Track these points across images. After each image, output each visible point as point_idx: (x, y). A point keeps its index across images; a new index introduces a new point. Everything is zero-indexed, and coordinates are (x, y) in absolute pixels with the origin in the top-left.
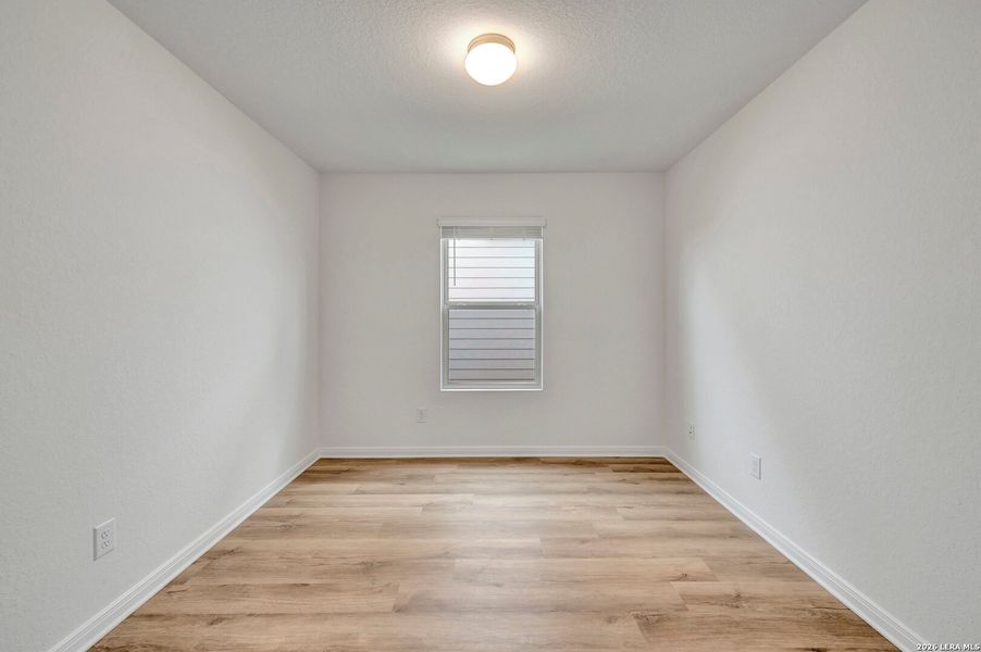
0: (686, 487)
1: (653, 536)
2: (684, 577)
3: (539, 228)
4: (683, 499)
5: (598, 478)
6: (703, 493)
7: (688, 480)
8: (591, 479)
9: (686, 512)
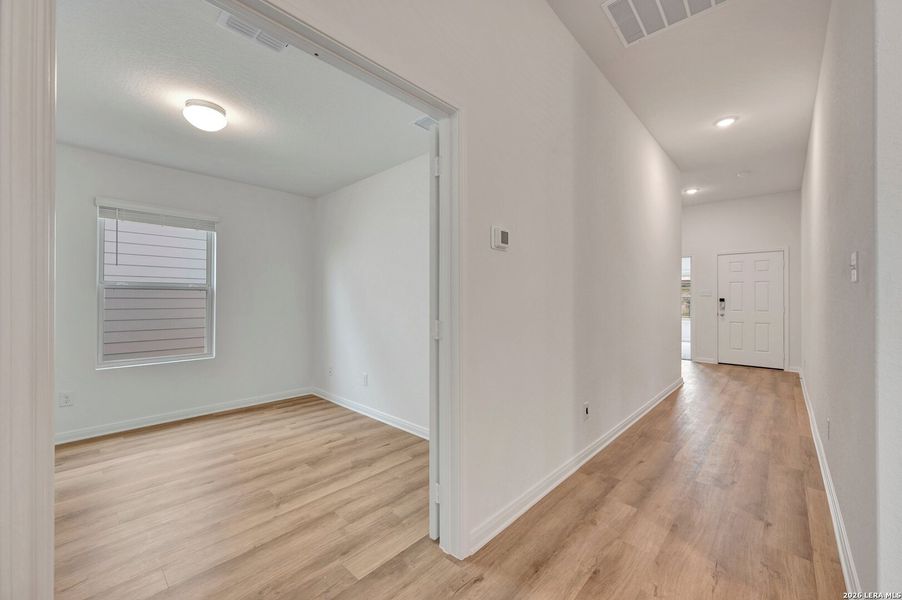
0: (328, 406)
1: (309, 432)
2: (330, 441)
3: (213, 223)
4: (327, 411)
5: (268, 415)
6: (337, 406)
7: (329, 402)
8: (263, 416)
9: (329, 416)
